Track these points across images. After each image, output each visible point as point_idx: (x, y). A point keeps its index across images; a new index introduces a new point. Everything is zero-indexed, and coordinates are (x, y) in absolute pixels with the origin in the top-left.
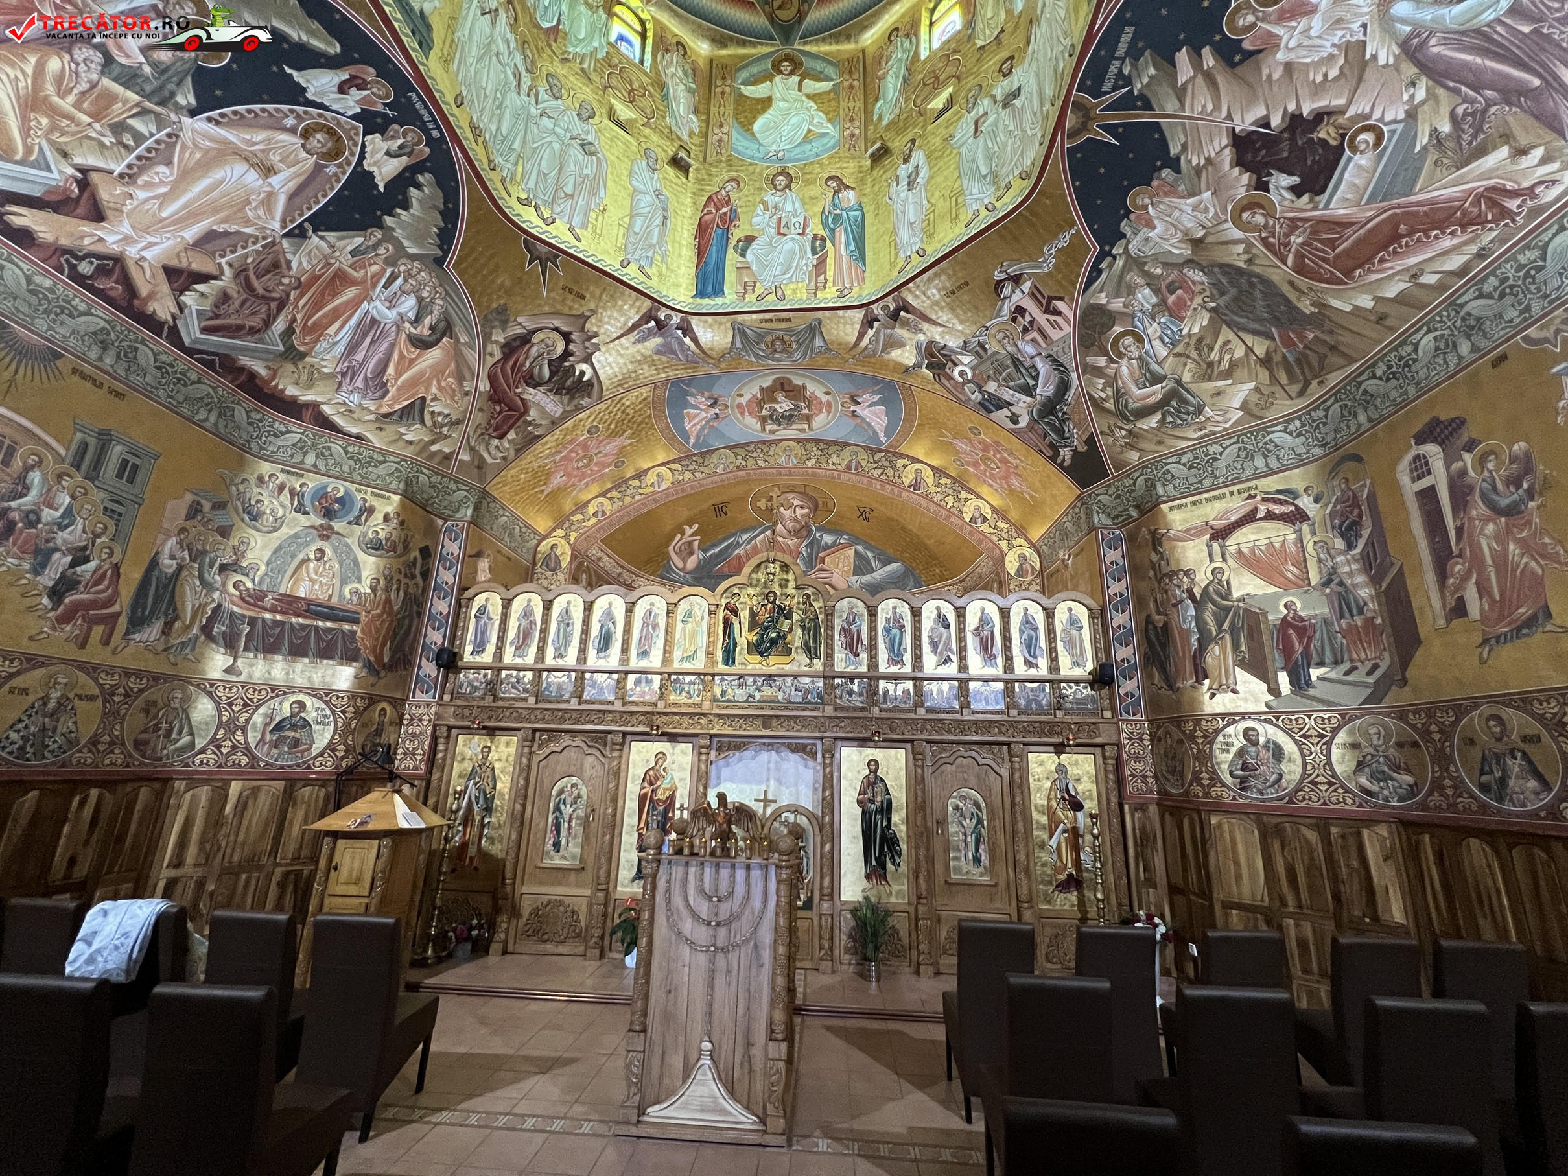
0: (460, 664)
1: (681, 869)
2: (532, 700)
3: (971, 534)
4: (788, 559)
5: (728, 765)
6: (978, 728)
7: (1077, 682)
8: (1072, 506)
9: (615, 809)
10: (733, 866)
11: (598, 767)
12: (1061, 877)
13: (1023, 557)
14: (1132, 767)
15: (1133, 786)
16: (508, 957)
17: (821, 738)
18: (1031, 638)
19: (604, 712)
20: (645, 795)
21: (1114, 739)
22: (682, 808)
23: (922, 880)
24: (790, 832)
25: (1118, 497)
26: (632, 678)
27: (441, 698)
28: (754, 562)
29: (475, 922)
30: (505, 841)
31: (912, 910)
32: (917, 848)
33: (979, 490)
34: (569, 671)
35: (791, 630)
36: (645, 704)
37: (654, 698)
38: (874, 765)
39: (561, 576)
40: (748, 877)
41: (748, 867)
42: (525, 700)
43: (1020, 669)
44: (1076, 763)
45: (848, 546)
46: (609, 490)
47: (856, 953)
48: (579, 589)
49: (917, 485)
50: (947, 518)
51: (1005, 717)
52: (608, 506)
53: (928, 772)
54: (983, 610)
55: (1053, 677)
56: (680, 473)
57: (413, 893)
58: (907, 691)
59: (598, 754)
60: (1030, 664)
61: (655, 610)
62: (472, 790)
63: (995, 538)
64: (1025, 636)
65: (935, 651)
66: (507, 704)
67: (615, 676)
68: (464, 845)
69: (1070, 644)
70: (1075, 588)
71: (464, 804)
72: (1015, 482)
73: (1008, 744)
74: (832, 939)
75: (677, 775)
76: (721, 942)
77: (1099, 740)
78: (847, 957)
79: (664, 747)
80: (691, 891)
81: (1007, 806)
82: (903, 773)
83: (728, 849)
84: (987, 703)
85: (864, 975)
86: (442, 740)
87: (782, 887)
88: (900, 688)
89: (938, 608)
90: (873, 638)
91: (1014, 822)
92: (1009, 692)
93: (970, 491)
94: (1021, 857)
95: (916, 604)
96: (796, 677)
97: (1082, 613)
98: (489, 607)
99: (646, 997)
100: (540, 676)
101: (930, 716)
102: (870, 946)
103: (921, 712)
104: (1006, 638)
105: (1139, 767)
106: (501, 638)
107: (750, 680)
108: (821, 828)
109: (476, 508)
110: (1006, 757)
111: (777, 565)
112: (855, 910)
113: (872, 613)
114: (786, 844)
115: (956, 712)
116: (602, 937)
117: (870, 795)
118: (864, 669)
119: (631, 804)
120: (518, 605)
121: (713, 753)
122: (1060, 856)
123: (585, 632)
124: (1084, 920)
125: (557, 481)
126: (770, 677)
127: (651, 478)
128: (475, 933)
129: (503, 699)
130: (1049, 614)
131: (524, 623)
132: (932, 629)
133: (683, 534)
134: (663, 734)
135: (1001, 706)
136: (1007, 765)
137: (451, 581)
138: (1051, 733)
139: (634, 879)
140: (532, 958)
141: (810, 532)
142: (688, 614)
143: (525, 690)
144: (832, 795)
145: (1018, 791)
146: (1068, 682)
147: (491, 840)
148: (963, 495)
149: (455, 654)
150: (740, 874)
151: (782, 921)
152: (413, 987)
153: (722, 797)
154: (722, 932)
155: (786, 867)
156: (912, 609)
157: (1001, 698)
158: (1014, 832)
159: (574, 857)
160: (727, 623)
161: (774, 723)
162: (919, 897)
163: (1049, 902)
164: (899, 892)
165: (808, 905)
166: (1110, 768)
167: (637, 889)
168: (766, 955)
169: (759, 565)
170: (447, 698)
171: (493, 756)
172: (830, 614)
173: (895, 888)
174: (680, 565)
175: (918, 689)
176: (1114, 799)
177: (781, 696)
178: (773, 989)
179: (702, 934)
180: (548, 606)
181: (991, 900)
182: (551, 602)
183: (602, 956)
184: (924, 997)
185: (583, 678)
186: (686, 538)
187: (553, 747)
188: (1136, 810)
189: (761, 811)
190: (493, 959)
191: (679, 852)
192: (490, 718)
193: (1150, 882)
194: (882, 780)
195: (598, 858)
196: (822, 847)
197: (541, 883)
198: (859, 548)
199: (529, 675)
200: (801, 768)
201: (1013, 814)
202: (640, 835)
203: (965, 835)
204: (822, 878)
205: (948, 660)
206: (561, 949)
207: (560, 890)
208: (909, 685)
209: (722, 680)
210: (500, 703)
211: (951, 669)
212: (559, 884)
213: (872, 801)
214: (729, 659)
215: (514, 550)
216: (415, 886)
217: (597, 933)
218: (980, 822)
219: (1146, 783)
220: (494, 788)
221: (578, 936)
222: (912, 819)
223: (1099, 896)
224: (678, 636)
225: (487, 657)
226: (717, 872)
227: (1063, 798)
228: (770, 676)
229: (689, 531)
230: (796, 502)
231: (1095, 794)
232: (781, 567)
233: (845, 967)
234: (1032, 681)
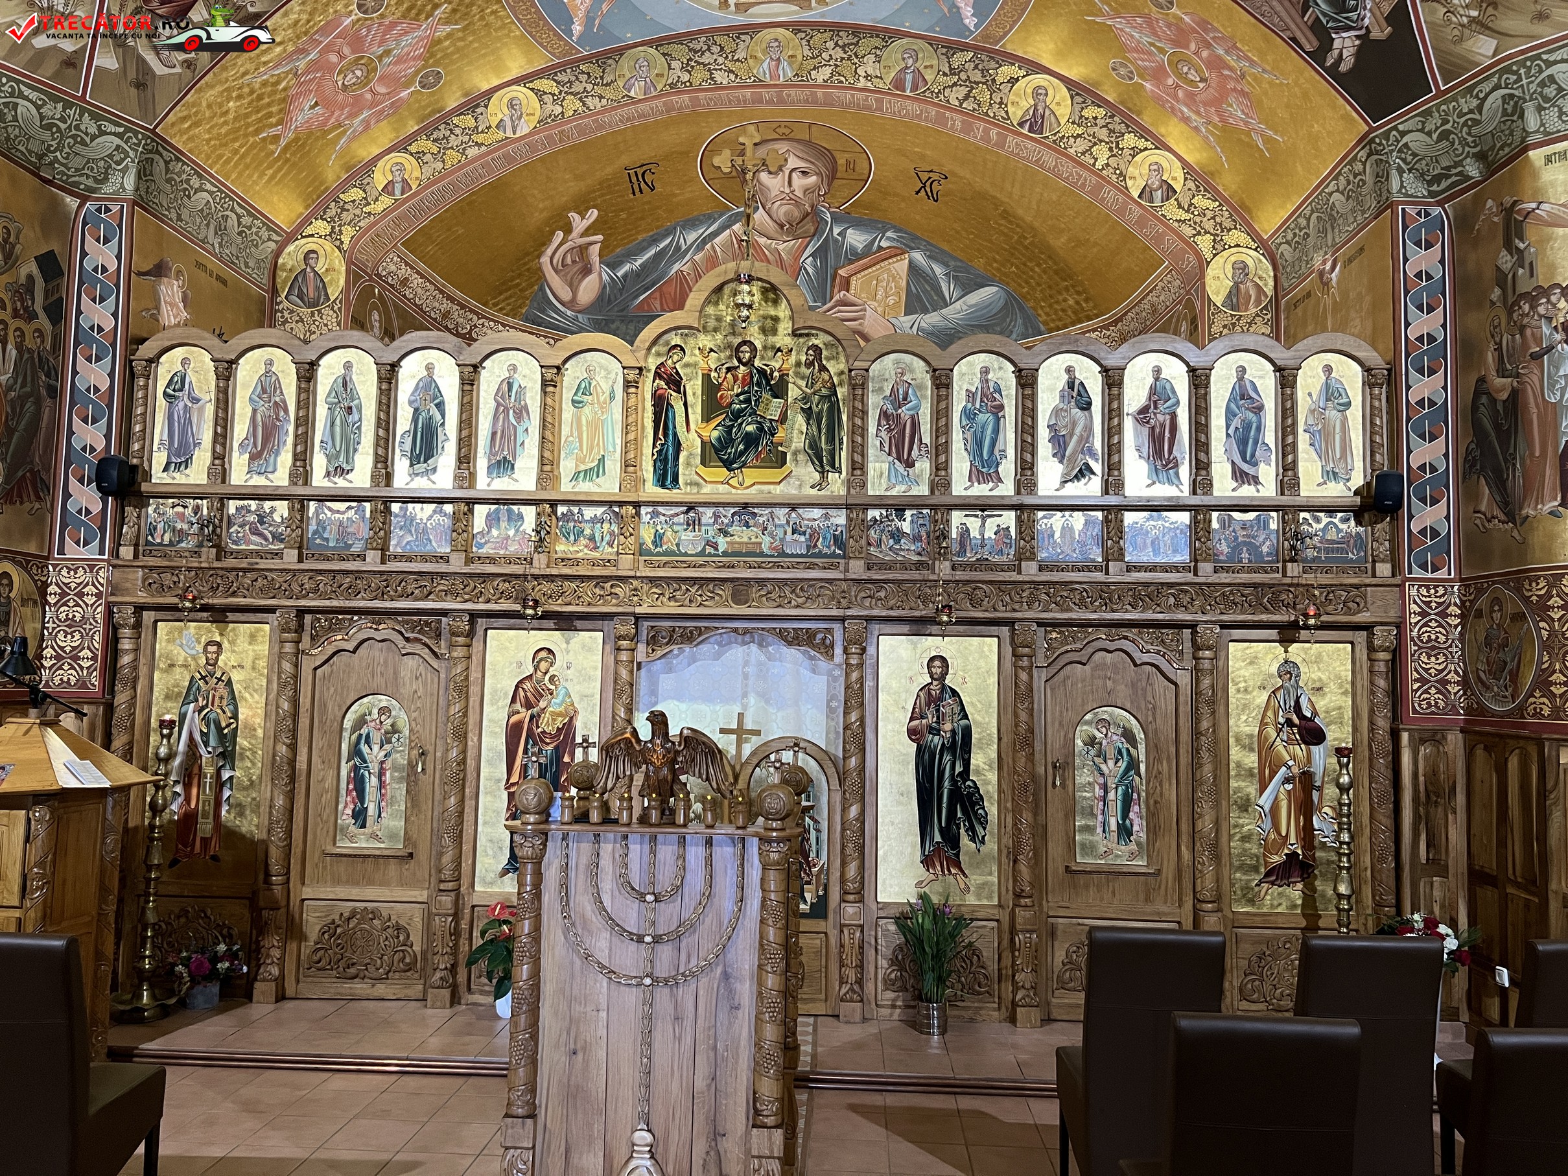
0: (145, 487)
1: (586, 847)
2: (291, 556)
3: (1141, 222)
4: (776, 276)
5: (670, 670)
6: (1137, 597)
7: (1331, 510)
8: (1348, 159)
9: (464, 751)
10: (682, 841)
11: (428, 675)
12: (1276, 859)
13: (1241, 268)
14: (1419, 665)
15: (1419, 698)
16: (289, 1005)
17: (843, 619)
18: (1247, 426)
19: (432, 575)
20: (517, 727)
21: (1393, 614)
22: (586, 744)
23: (1023, 868)
24: (784, 781)
25: (1444, 136)
26: (481, 511)
27: (115, 554)
28: (710, 281)
29: (222, 947)
30: (264, 809)
31: (1006, 920)
32: (1016, 811)
33: (1161, 130)
34: (360, 500)
35: (783, 419)
36: (509, 560)
37: (527, 549)
38: (939, 665)
39: (329, 317)
40: (709, 861)
41: (709, 842)
42: (278, 555)
43: (1223, 486)
44: (1318, 659)
45: (896, 253)
46: (413, 138)
47: (904, 989)
48: (368, 340)
49: (1036, 122)
50: (1097, 189)
51: (1190, 577)
52: (413, 171)
53: (1040, 677)
54: (1157, 371)
55: (1286, 500)
56: (557, 99)
57: (102, 900)
58: (1002, 531)
59: (425, 652)
60: (1241, 476)
61: (519, 380)
62: (194, 722)
63: (1187, 231)
64: (1236, 422)
65: (1060, 453)
66: (244, 564)
67: (449, 508)
68: (189, 819)
69: (1323, 438)
70: (1341, 327)
71: (182, 747)
72: (1236, 111)
73: (1193, 626)
74: (861, 966)
75: (575, 689)
76: (662, 971)
77: (1363, 617)
78: (890, 995)
79: (552, 638)
80: (607, 885)
81: (1185, 737)
82: (993, 680)
83: (673, 812)
84: (1156, 552)
85: (918, 1025)
86: (126, 632)
87: (772, 875)
88: (992, 524)
89: (1069, 370)
90: (942, 429)
91: (1196, 765)
92: (1199, 529)
93: (1144, 133)
94: (1206, 824)
95: (1026, 362)
96: (793, 507)
97: (1350, 375)
98: (191, 377)
99: (533, 1062)
100: (303, 509)
101: (1046, 576)
102: (930, 977)
103: (1030, 570)
104: (1200, 427)
105: (1435, 665)
106: (222, 436)
107: (708, 514)
108: (842, 778)
109: (144, 174)
110: (1188, 645)
111: (756, 288)
112: (903, 918)
113: (942, 381)
114: (779, 800)
115: (1097, 569)
116: (453, 969)
117: (931, 719)
118: (923, 490)
119: (493, 742)
120: (248, 370)
121: (642, 648)
122: (1276, 825)
123: (385, 422)
124: (1312, 925)
125: (304, 114)
126: (745, 508)
127: (497, 109)
128: (223, 966)
129: (238, 554)
130: (1286, 378)
131: (262, 408)
132: (1056, 412)
133: (568, 230)
134: (547, 615)
135: (1183, 557)
136: (1189, 663)
137: (108, 325)
138: (1276, 604)
139: (505, 872)
140: (330, 1007)
141: (820, 223)
142: (585, 389)
143: (277, 537)
144: (862, 720)
145: (1205, 710)
146: (1312, 509)
147: (239, 808)
148: (1129, 140)
149: (134, 469)
150: (695, 854)
151: (772, 933)
152: (123, 1055)
153: (659, 721)
154: (665, 952)
155: (778, 840)
156: (1018, 371)
157: (1183, 541)
158: (1195, 782)
159: (393, 836)
160: (661, 405)
161: (755, 592)
162: (1018, 895)
163: (1251, 902)
164: (981, 886)
165: (820, 910)
166: (1381, 667)
167: (509, 886)
168: (745, 991)
169: (719, 289)
170: (126, 552)
171: (226, 659)
172: (859, 384)
173: (975, 879)
174: (566, 294)
175: (1026, 527)
176: (1383, 723)
177: (766, 543)
178: (758, 1045)
179: (629, 958)
180: (307, 373)
181: (1147, 900)
182: (313, 365)
183: (455, 1000)
184: (1022, 1057)
185: (387, 511)
186: (576, 239)
187: (339, 640)
188: (1423, 741)
189: (732, 751)
190: (261, 1009)
191: (582, 818)
192: (214, 589)
193: (1437, 866)
194: (954, 693)
195: (436, 835)
196: (844, 810)
197: (337, 881)
198: (918, 257)
199: (282, 509)
200: (806, 673)
201: (1195, 752)
202: (511, 796)
203: (1105, 788)
204: (844, 864)
205: (1084, 472)
206: (381, 989)
207: (371, 892)
208: (1009, 519)
209: (655, 514)
210: (230, 562)
211: (1090, 489)
212: (371, 882)
213: (934, 730)
214: (666, 473)
215: (231, 264)
216: (103, 889)
217: (444, 963)
218: (1133, 765)
219: (1446, 694)
220: (235, 716)
221: (410, 968)
222: (1008, 760)
223: (1343, 889)
224: (565, 431)
225: (197, 474)
226: (653, 851)
227: (1289, 722)
228: (746, 505)
229: (579, 224)
230: (793, 162)
231: (1348, 714)
232: (764, 292)
233: (885, 1012)
234: (1244, 509)
